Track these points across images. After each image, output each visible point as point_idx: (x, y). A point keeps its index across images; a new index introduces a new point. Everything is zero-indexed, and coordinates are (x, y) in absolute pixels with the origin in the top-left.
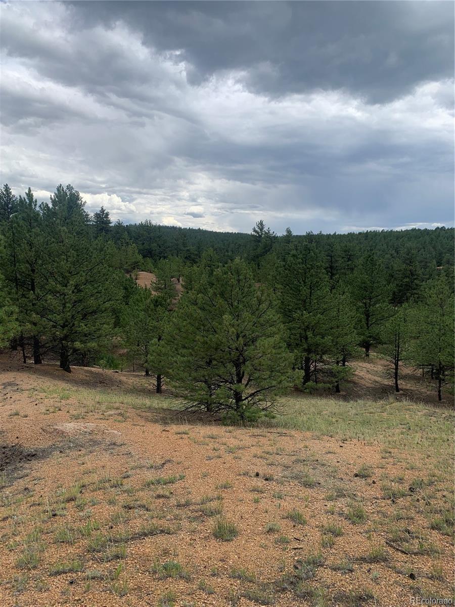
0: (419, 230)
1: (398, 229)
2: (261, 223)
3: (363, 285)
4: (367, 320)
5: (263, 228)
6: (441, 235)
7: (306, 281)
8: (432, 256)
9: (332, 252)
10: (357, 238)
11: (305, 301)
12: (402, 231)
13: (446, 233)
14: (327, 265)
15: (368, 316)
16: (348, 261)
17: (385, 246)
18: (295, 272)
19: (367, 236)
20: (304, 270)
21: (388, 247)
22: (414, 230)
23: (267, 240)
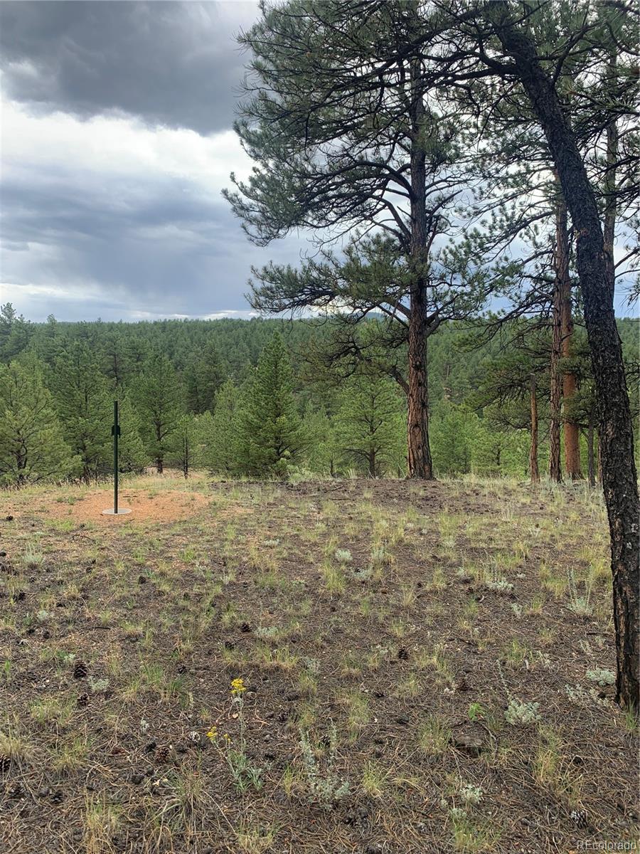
0: (232, 320)
1: (206, 318)
2: (9, 306)
3: (151, 390)
4: (158, 430)
5: (12, 315)
6: (257, 328)
7: (81, 385)
8: (246, 354)
9: (115, 349)
10: (152, 329)
11: (80, 407)
12: (210, 321)
13: (263, 325)
14: (110, 367)
15: (159, 426)
16: (137, 361)
17: (189, 341)
18: (67, 375)
19: (164, 326)
20: (77, 372)
21: (192, 343)
22: (224, 320)
23: (20, 333)
